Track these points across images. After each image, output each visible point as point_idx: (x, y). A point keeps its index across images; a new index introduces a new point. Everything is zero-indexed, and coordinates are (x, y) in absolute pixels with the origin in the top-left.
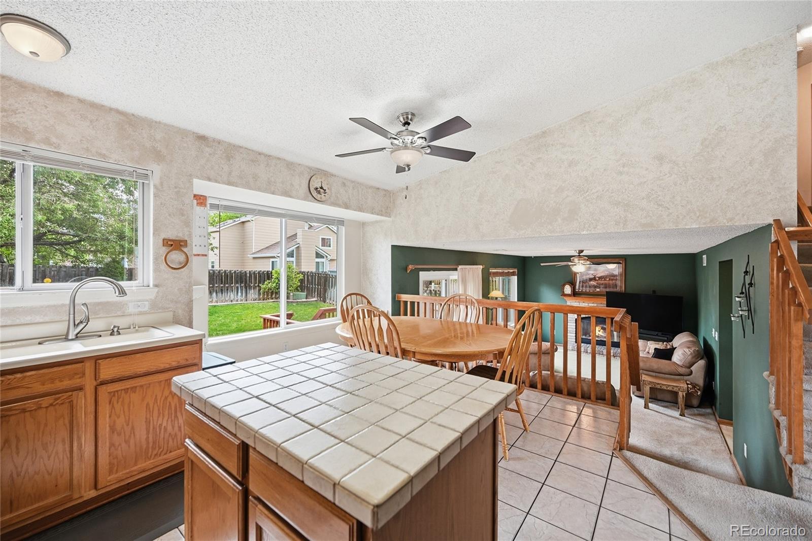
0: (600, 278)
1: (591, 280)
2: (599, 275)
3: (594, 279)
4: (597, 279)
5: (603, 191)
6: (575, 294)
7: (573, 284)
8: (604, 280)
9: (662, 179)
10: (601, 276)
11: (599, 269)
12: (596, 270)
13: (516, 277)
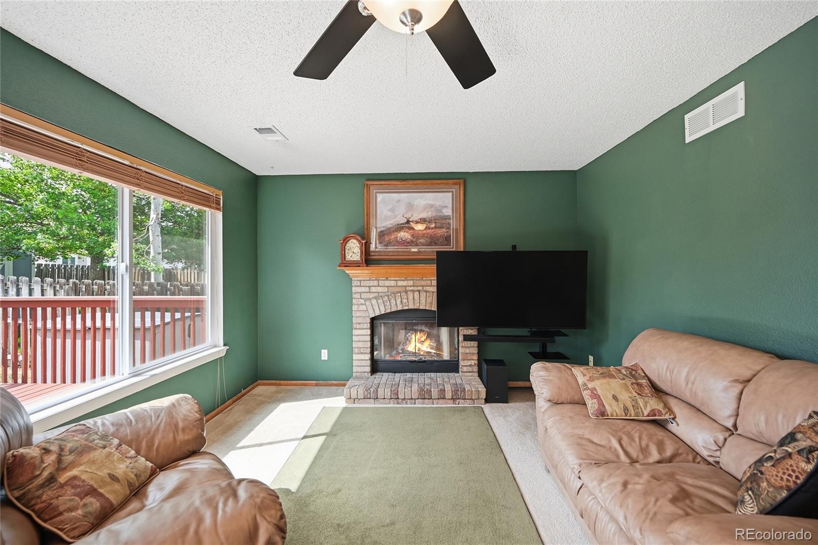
0: (418, 223)
1: (399, 228)
2: (415, 217)
3: (406, 225)
4: (413, 225)
6: (368, 260)
8: (426, 228)
10: (420, 219)
11: (416, 202)
12: (410, 206)
13: (219, 215)
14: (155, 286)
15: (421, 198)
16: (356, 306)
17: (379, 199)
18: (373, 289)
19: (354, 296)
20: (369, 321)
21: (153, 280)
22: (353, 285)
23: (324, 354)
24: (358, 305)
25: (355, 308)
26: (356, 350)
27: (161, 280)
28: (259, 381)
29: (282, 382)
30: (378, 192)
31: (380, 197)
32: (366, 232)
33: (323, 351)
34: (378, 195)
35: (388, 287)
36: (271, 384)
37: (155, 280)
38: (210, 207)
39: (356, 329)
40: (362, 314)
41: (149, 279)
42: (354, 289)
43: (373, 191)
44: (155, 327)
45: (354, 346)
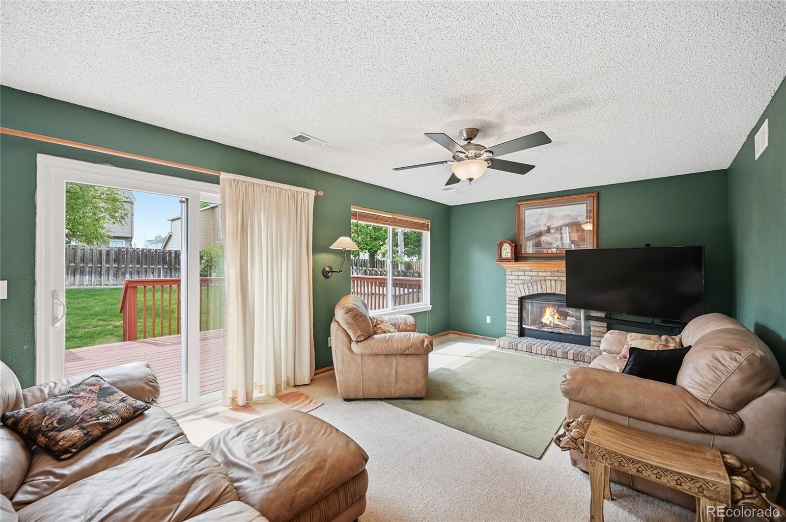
1: (542, 233)
2: (555, 225)
3: (548, 231)
6: (517, 258)
7: (515, 242)
11: (555, 214)
12: (551, 217)
13: (429, 233)
14: (401, 272)
15: (559, 210)
16: (509, 289)
17: (526, 214)
18: (521, 278)
19: (507, 281)
20: (518, 299)
21: (399, 269)
22: (507, 274)
23: (488, 320)
24: (510, 288)
25: (508, 290)
26: (508, 319)
27: (404, 269)
28: (450, 331)
29: (463, 333)
30: (526, 209)
31: (527, 212)
32: (517, 238)
33: (487, 317)
34: (526, 211)
35: (531, 276)
36: (456, 334)
37: (401, 269)
38: (424, 230)
39: (508, 304)
40: (513, 294)
41: (397, 268)
42: (507, 277)
43: (522, 208)
44: (400, 295)
45: (507, 315)
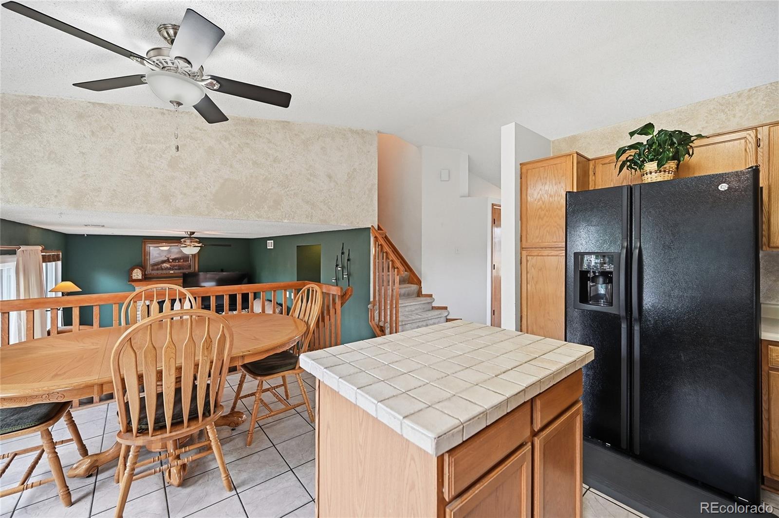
0: (174, 260)
1: (164, 262)
2: (173, 257)
3: (168, 261)
4: (171, 260)
5: (298, 190)
6: (146, 278)
7: (142, 267)
8: (178, 262)
9: (331, 192)
10: (175, 258)
11: (173, 250)
12: (169, 252)
13: (60, 263)
17: (151, 248)
32: (144, 265)
43: (148, 244)
